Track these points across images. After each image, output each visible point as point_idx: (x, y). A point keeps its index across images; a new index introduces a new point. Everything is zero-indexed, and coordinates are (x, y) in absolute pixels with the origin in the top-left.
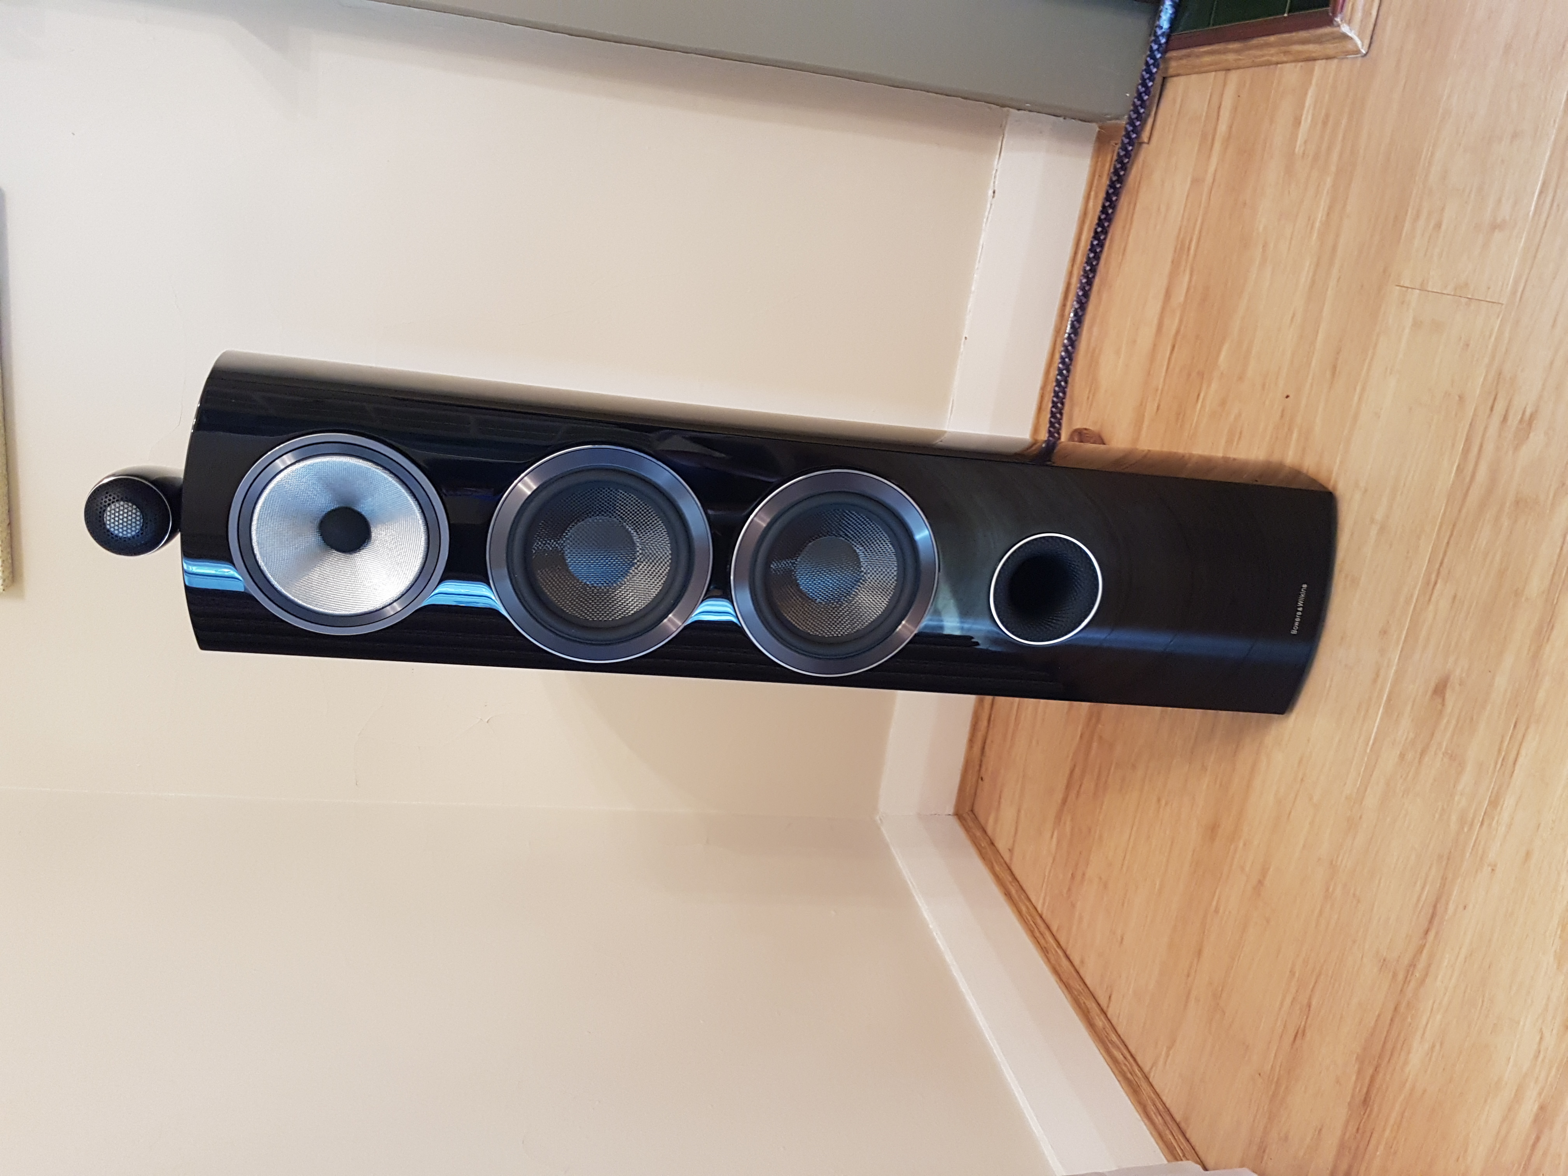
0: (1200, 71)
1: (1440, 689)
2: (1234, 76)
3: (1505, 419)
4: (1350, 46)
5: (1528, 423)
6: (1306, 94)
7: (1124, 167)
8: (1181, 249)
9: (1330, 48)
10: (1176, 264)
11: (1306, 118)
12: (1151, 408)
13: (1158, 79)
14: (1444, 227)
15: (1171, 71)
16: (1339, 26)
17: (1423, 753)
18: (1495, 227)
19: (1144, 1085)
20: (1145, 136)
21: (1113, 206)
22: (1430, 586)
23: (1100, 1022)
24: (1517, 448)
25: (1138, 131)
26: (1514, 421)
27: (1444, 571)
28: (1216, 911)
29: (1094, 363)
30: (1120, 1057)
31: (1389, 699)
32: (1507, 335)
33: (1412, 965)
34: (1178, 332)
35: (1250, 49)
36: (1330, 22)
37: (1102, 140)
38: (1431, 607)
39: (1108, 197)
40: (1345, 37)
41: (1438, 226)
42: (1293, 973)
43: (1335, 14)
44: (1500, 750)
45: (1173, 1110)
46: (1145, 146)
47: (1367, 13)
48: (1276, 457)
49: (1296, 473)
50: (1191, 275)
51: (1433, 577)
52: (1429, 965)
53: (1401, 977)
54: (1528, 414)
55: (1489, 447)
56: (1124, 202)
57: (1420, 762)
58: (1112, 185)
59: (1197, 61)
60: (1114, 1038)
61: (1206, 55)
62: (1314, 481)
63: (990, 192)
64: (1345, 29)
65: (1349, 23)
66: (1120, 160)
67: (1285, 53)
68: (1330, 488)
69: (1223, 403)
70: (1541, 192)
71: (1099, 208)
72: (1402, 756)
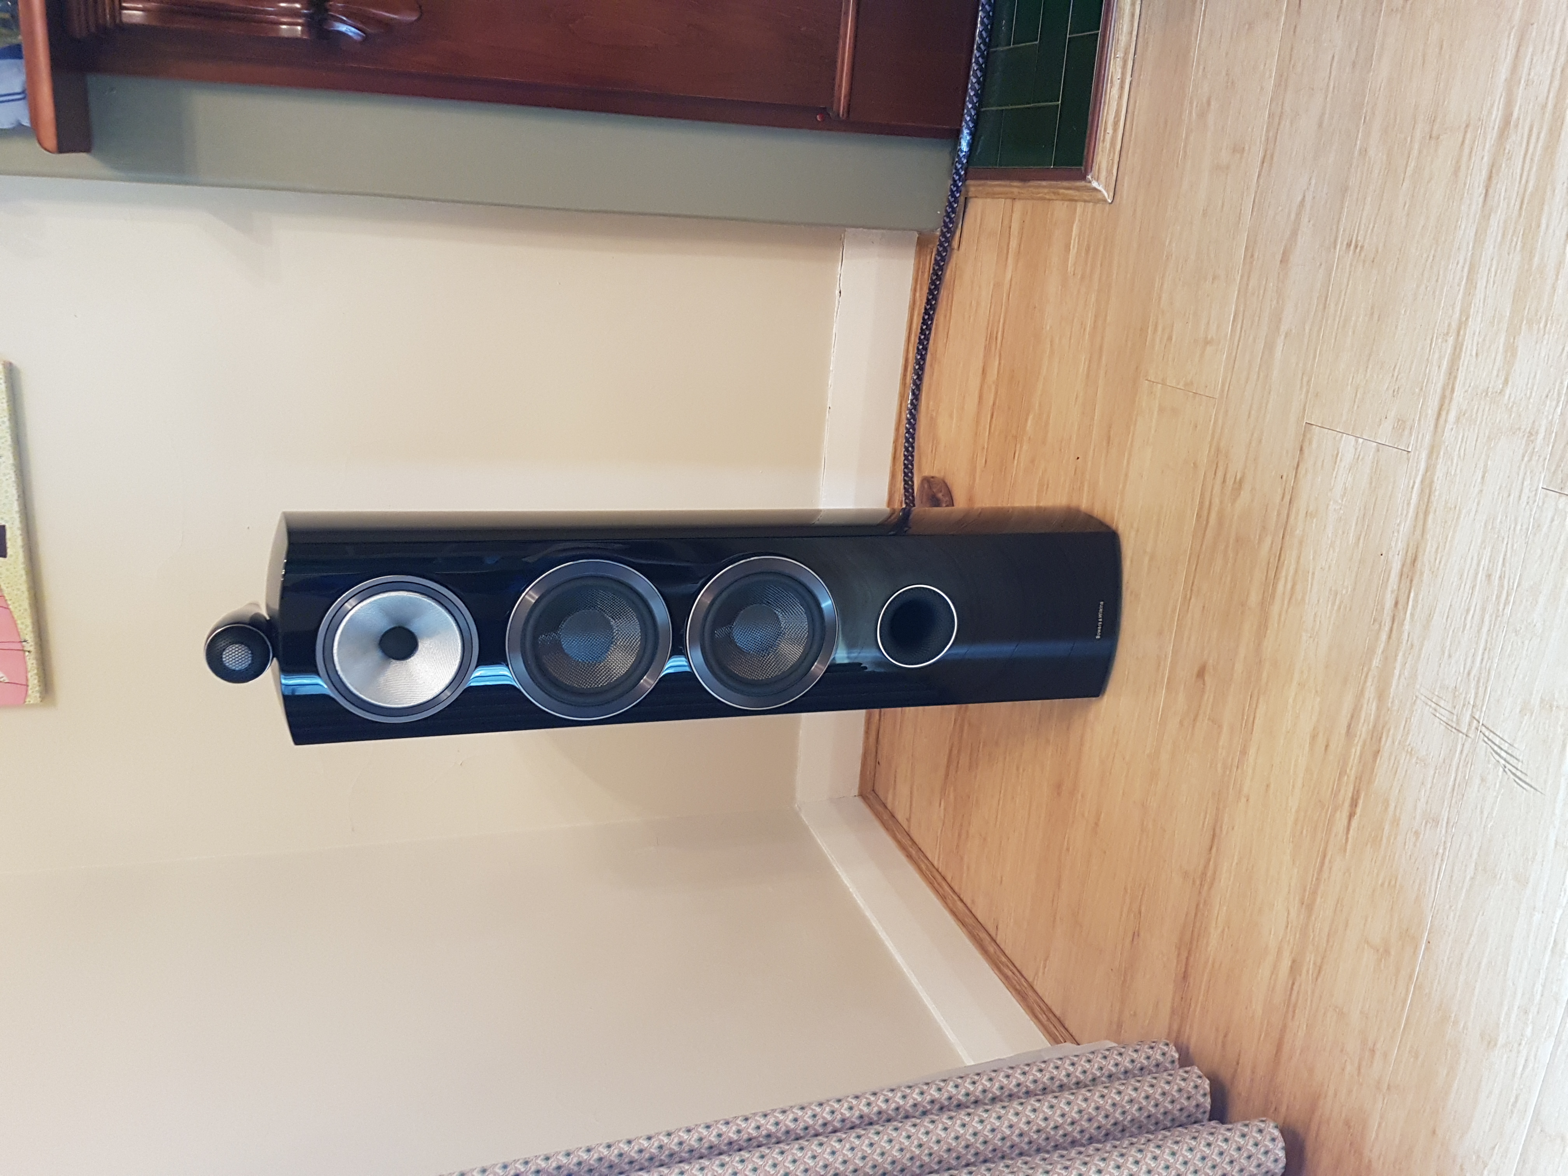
0: (993, 195)
1: (1201, 673)
2: (1019, 205)
3: (1224, 481)
4: (1100, 197)
5: (1239, 485)
6: (1072, 227)
7: (941, 268)
8: (991, 338)
9: (1086, 195)
10: (987, 349)
11: (1074, 246)
12: (980, 462)
13: (962, 199)
14: (1174, 340)
15: (970, 194)
16: (1090, 182)
17: (1195, 720)
18: (1207, 342)
19: (1030, 993)
20: (955, 244)
21: (935, 298)
22: (1186, 601)
23: (992, 949)
24: (1234, 501)
25: (949, 241)
26: (1230, 482)
27: (1195, 588)
28: (1068, 849)
29: (933, 422)
30: (1010, 974)
31: (1168, 683)
32: (1220, 422)
33: (1204, 874)
34: (994, 404)
35: (1030, 186)
36: (1083, 177)
37: (922, 244)
38: (1189, 615)
39: (931, 292)
40: (1095, 189)
41: (1170, 338)
42: (1126, 889)
43: (1086, 174)
44: (1243, 715)
45: (1054, 1009)
46: (955, 251)
47: (1109, 172)
48: (1074, 503)
49: (1089, 518)
50: (1000, 360)
51: (1189, 593)
52: (1215, 873)
53: (1198, 883)
54: (1238, 478)
55: (1216, 501)
56: (943, 294)
57: (1193, 727)
58: (933, 282)
59: (990, 190)
60: (1004, 959)
61: (996, 186)
62: (1101, 523)
63: (837, 292)
64: (1095, 184)
65: (1097, 180)
66: (937, 263)
67: (1054, 193)
68: (1114, 527)
69: (1033, 461)
70: (1234, 321)
71: (925, 301)
72: (1181, 723)
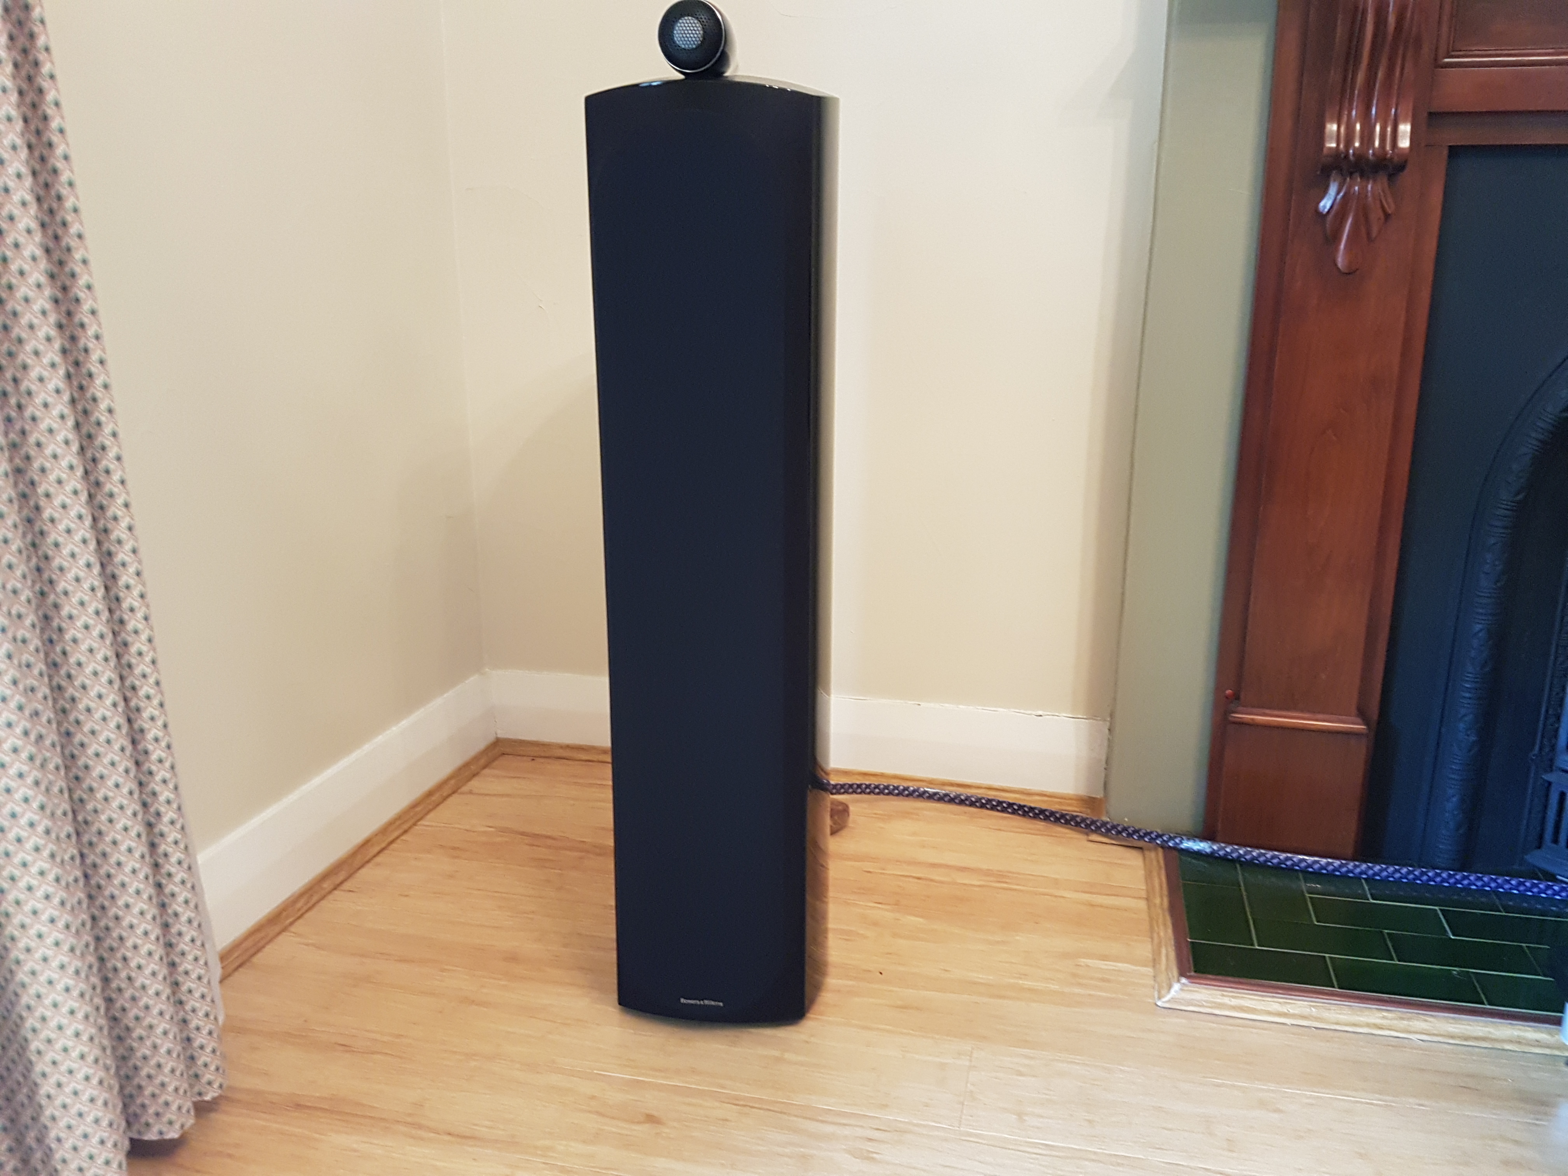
0: (1148, 877)
1: (651, 1119)
2: (1142, 905)
3: (870, 1140)
4: (1163, 992)
5: (868, 1158)
8: (1000, 876)
9: (1163, 977)
10: (988, 873)
11: (1106, 965)
12: (868, 866)
14: (1020, 1078)
15: (1147, 853)
16: (1178, 981)
20: (1094, 837)
22: (735, 1101)
27: (747, 1110)
31: (638, 1081)
32: (936, 1133)
34: (932, 880)
35: (1164, 916)
36: (1182, 973)
37: (1090, 802)
38: (717, 1104)
39: (1042, 811)
40: (1170, 987)
42: (399, 1036)
43: (1188, 977)
46: (1087, 838)
47: (1190, 1003)
48: (831, 970)
49: (818, 987)
50: (979, 886)
51: (742, 1103)
52: (422, 1139)
53: (409, 1120)
54: (875, 1155)
55: (847, 1131)
58: (1052, 813)
59: (1155, 874)
61: (1160, 880)
64: (1176, 987)
65: (1181, 990)
66: (1073, 818)
72: (593, 1097)
